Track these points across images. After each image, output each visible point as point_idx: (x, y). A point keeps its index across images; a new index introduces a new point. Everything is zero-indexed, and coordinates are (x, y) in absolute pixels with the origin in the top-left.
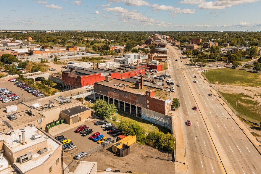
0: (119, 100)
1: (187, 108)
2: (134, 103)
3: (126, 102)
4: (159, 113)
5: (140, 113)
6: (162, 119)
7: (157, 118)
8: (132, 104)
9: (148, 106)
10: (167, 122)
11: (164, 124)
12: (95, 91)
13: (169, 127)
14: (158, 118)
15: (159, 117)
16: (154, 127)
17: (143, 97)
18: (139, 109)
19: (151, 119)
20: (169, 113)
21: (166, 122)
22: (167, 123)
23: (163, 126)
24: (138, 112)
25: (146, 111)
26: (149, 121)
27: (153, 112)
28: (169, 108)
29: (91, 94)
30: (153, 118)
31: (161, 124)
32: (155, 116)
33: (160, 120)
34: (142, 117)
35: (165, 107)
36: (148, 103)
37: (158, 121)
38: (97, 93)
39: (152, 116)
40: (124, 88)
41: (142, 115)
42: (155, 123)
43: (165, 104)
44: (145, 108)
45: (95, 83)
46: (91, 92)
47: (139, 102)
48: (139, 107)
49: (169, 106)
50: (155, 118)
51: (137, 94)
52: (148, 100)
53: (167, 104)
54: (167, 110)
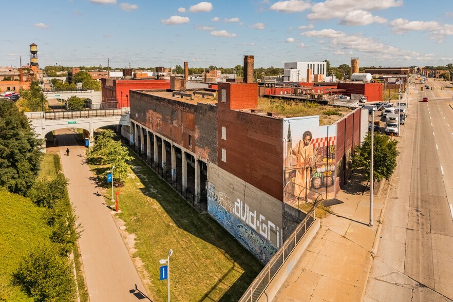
0: (162, 138)
5: (206, 188)
7: (253, 220)
8: (186, 150)
9: (224, 156)
12: (131, 117)
15: (261, 217)
16: (229, 265)
19: (232, 218)
25: (219, 179)
26: (228, 227)
27: (239, 187)
28: (319, 170)
29: (118, 124)
30: (238, 215)
31: (268, 255)
32: (246, 206)
33: (264, 231)
34: (208, 209)
35: (285, 156)
36: (225, 139)
37: (258, 238)
38: (133, 121)
39: (236, 204)
40: (189, 98)
41: (209, 198)
42: (246, 246)
43: (282, 137)
44: (217, 163)
45: (130, 91)
46: (119, 117)
47: (201, 138)
48: (201, 159)
49: (319, 156)
50: (246, 219)
51: (196, 104)
52: (224, 126)
53: (304, 138)
54: (298, 174)
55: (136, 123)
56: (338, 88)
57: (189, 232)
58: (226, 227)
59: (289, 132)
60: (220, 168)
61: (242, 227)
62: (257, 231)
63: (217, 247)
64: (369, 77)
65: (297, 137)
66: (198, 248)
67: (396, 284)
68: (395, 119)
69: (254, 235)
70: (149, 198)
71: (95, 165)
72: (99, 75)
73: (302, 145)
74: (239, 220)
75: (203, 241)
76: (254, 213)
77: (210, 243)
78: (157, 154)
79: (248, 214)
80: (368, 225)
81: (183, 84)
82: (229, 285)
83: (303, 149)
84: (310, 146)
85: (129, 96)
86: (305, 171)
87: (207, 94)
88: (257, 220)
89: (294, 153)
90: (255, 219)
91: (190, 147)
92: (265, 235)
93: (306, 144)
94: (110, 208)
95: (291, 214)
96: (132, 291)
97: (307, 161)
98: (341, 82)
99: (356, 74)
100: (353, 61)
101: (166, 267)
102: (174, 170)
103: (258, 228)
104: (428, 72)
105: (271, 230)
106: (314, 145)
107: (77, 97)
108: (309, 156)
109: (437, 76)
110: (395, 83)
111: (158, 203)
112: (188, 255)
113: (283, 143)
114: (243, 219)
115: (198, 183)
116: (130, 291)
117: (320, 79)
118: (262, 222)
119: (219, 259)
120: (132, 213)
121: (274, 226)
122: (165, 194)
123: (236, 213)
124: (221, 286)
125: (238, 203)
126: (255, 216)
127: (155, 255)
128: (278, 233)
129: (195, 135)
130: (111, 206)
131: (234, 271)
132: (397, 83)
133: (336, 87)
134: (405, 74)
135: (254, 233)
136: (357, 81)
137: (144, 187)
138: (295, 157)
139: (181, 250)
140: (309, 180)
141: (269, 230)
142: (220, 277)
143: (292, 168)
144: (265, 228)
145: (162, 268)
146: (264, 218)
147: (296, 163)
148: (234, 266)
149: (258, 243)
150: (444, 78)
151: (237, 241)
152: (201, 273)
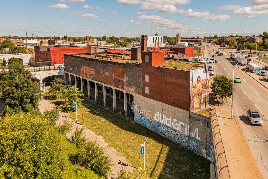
0: (96, 82)
1: (252, 100)
2: (120, 86)
3: (106, 85)
4: (174, 108)
5: (132, 108)
6: (182, 126)
7: (168, 122)
8: (116, 88)
9: (147, 91)
10: (196, 133)
11: (187, 138)
12: (65, 70)
13: (204, 151)
14: (172, 121)
15: (174, 120)
16: (160, 146)
17: (137, 68)
18: (130, 98)
19: (153, 123)
20: (203, 107)
21: (193, 136)
22: (198, 138)
23: (185, 145)
24: (129, 106)
25: (143, 102)
26: (150, 127)
27: (159, 106)
28: (203, 95)
29: (57, 75)
30: (158, 121)
31: (179, 138)
32: (163, 115)
33: (177, 127)
34: (135, 119)
35: (191, 89)
36: (148, 81)
37: (172, 131)
38: (67, 73)
39: (156, 115)
40: (109, 59)
41: (135, 114)
42: (163, 136)
43: (189, 80)
44: (142, 95)
45: (65, 55)
46: (58, 71)
47: (128, 82)
48: (128, 93)
49: (203, 88)
50: (164, 121)
51: (125, 63)
52: (147, 75)
53: (198, 80)
54: (195, 97)
55: (70, 74)
56: (171, 50)
57: (130, 132)
58: (149, 127)
59: (192, 77)
60: (144, 97)
61: (161, 126)
62: (172, 128)
63: (149, 137)
64: (187, 44)
65: (195, 79)
66: (140, 139)
67: (257, 141)
68: (212, 67)
69: (170, 130)
70: (97, 116)
71: (51, 100)
72: (17, 42)
73: (197, 83)
74: (159, 123)
75: (141, 136)
76: (169, 119)
77: (144, 136)
78: (89, 91)
79: (165, 119)
80: (231, 119)
81: (95, 50)
82: (165, 154)
83: (197, 85)
84: (200, 83)
85: (63, 58)
86: (198, 96)
87: (117, 56)
88: (171, 121)
89: (194, 88)
90: (170, 122)
91: (119, 86)
92: (177, 129)
93: (198, 83)
94: (78, 123)
95: (195, 117)
96: (119, 163)
97: (199, 91)
98: (172, 47)
99: (179, 42)
100: (178, 35)
101: (143, 148)
102: (105, 100)
103: (172, 126)
104: (207, 40)
105: (181, 126)
106: (201, 83)
107: (15, 58)
108: (199, 88)
109: (211, 42)
110: (198, 47)
111: (104, 118)
112: (137, 143)
113: (190, 83)
114: (162, 122)
115: (125, 106)
116: (118, 163)
117: (161, 45)
118: (175, 122)
119: (153, 143)
120: (92, 125)
121: (183, 124)
122: (105, 113)
123: (156, 120)
124: (161, 155)
125: (158, 114)
126: (170, 120)
127: (119, 145)
128: (186, 127)
129: (124, 80)
130: (78, 122)
131: (164, 148)
132: (199, 47)
133: (170, 50)
134: (200, 42)
135: (169, 129)
136: (180, 46)
137: (90, 110)
138: (194, 89)
139: (131, 141)
140: (199, 100)
141: (180, 126)
142: (159, 152)
143: (193, 94)
144: (177, 125)
145: (142, 148)
146: (176, 120)
147: (195, 92)
148: (163, 145)
149: (172, 133)
150: (216, 43)
151: (157, 134)
152: (149, 151)
